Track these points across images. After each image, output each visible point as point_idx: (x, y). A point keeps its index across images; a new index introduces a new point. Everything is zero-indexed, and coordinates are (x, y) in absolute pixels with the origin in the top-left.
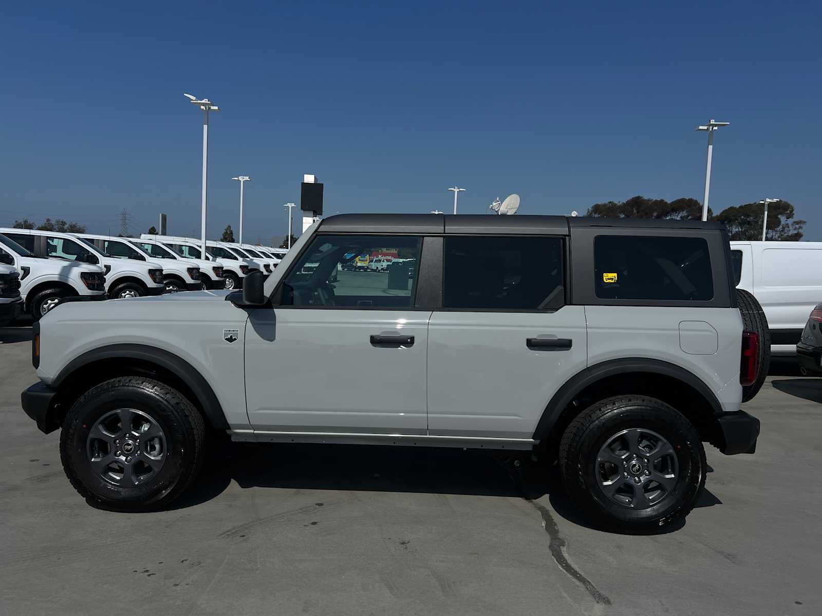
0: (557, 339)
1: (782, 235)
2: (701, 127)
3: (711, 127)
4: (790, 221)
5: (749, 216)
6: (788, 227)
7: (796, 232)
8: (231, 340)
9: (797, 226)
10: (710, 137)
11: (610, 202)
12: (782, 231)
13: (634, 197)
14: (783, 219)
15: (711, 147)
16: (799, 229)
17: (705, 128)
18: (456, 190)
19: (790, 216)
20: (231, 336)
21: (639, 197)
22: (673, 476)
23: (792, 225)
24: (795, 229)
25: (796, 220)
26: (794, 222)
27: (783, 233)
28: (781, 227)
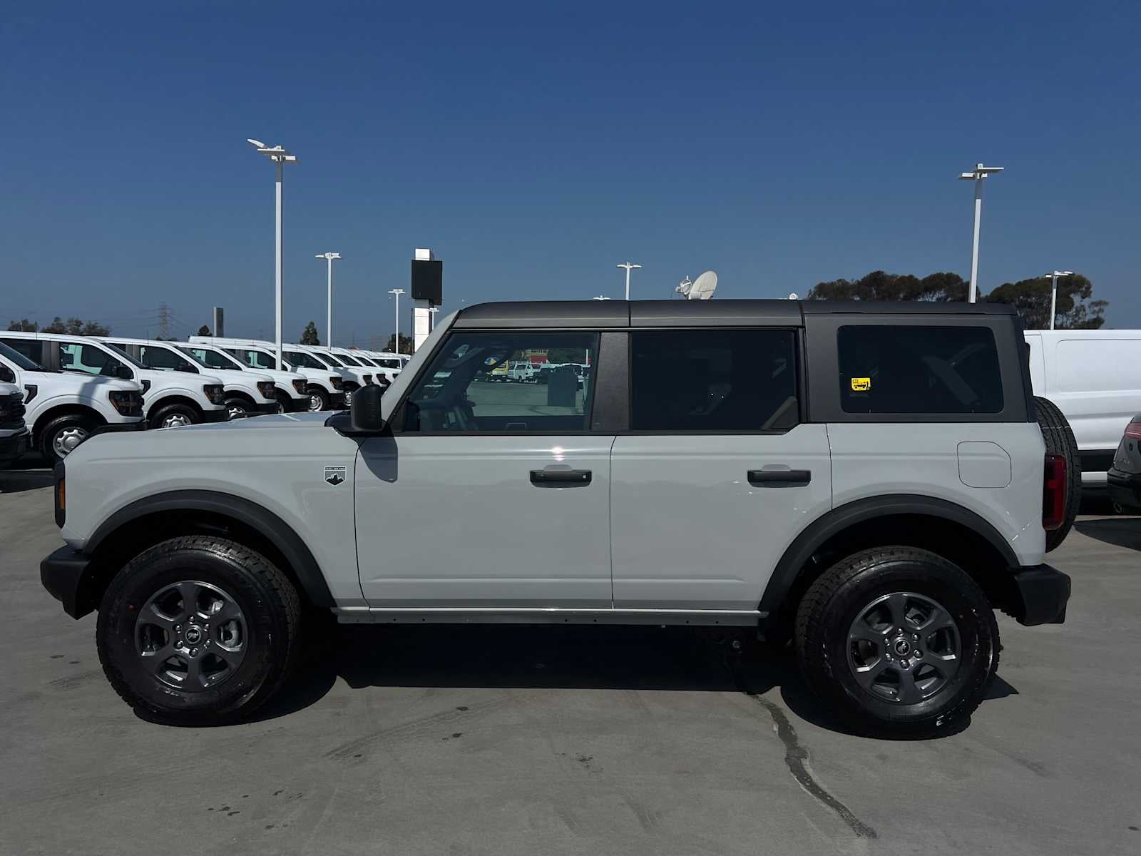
0: (789, 470)
1: (1076, 321)
2: (964, 175)
3: (978, 174)
4: (1087, 302)
5: (1029, 296)
6: (1084, 310)
7: (1095, 317)
8: (335, 481)
9: (1096, 309)
10: (977, 187)
11: (840, 280)
12: (1076, 315)
13: (872, 272)
14: (1077, 299)
15: (978, 202)
16: (1098, 312)
17: (971, 175)
18: (628, 267)
19: (1086, 294)
20: (335, 476)
21: (878, 273)
22: (953, 657)
23: (1089, 307)
24: (1094, 312)
25: (1094, 301)
26: (1093, 303)
27: (1077, 319)
28: (1074, 310)
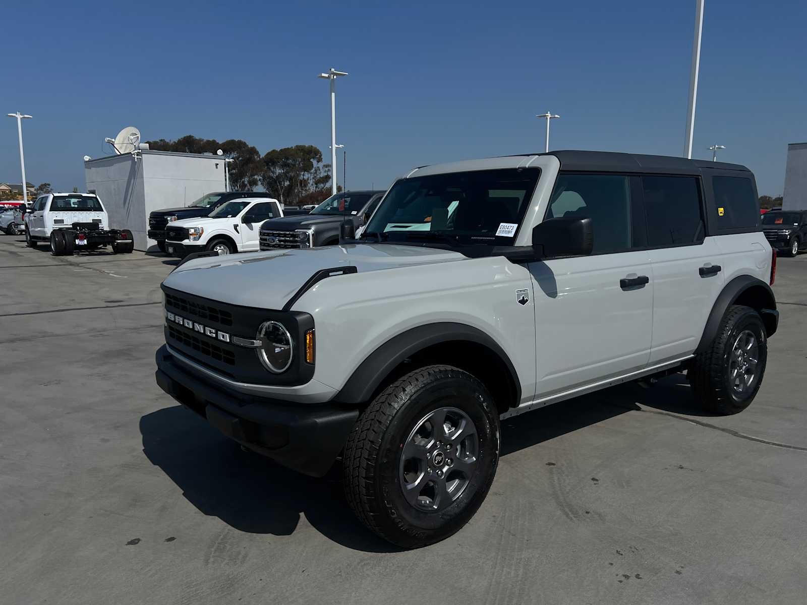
1: (315, 177)
2: (323, 75)
3: (332, 76)
4: (321, 165)
5: (287, 159)
6: (319, 170)
7: (326, 174)
8: (523, 302)
9: (327, 169)
10: (332, 85)
11: (161, 140)
12: (315, 173)
13: (186, 136)
14: (314, 162)
15: (333, 94)
16: (328, 171)
17: (327, 75)
19: (319, 160)
20: (523, 297)
21: (190, 137)
23: (323, 168)
24: (325, 172)
25: (325, 164)
26: (324, 166)
27: (316, 175)
28: (314, 169)
